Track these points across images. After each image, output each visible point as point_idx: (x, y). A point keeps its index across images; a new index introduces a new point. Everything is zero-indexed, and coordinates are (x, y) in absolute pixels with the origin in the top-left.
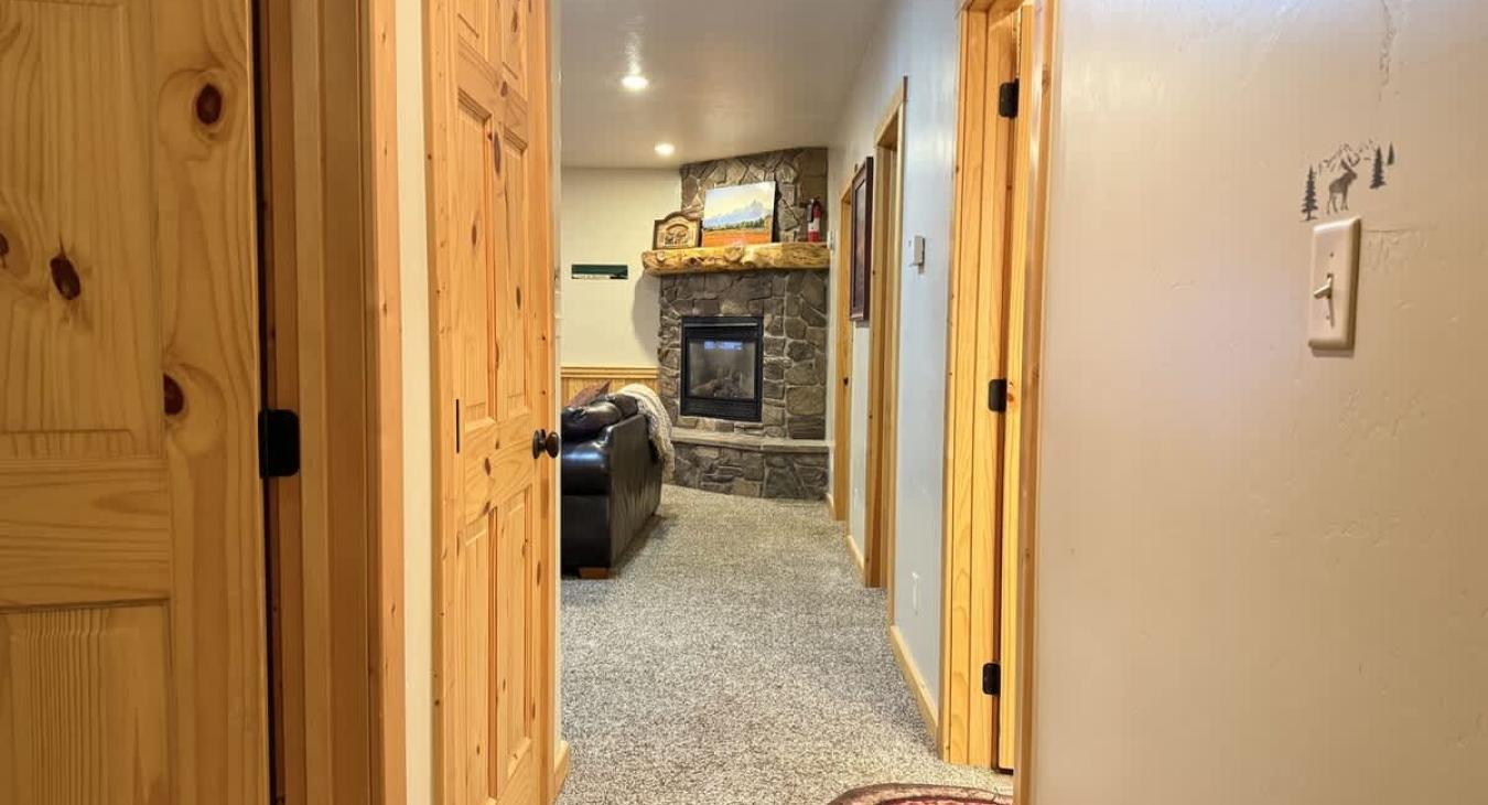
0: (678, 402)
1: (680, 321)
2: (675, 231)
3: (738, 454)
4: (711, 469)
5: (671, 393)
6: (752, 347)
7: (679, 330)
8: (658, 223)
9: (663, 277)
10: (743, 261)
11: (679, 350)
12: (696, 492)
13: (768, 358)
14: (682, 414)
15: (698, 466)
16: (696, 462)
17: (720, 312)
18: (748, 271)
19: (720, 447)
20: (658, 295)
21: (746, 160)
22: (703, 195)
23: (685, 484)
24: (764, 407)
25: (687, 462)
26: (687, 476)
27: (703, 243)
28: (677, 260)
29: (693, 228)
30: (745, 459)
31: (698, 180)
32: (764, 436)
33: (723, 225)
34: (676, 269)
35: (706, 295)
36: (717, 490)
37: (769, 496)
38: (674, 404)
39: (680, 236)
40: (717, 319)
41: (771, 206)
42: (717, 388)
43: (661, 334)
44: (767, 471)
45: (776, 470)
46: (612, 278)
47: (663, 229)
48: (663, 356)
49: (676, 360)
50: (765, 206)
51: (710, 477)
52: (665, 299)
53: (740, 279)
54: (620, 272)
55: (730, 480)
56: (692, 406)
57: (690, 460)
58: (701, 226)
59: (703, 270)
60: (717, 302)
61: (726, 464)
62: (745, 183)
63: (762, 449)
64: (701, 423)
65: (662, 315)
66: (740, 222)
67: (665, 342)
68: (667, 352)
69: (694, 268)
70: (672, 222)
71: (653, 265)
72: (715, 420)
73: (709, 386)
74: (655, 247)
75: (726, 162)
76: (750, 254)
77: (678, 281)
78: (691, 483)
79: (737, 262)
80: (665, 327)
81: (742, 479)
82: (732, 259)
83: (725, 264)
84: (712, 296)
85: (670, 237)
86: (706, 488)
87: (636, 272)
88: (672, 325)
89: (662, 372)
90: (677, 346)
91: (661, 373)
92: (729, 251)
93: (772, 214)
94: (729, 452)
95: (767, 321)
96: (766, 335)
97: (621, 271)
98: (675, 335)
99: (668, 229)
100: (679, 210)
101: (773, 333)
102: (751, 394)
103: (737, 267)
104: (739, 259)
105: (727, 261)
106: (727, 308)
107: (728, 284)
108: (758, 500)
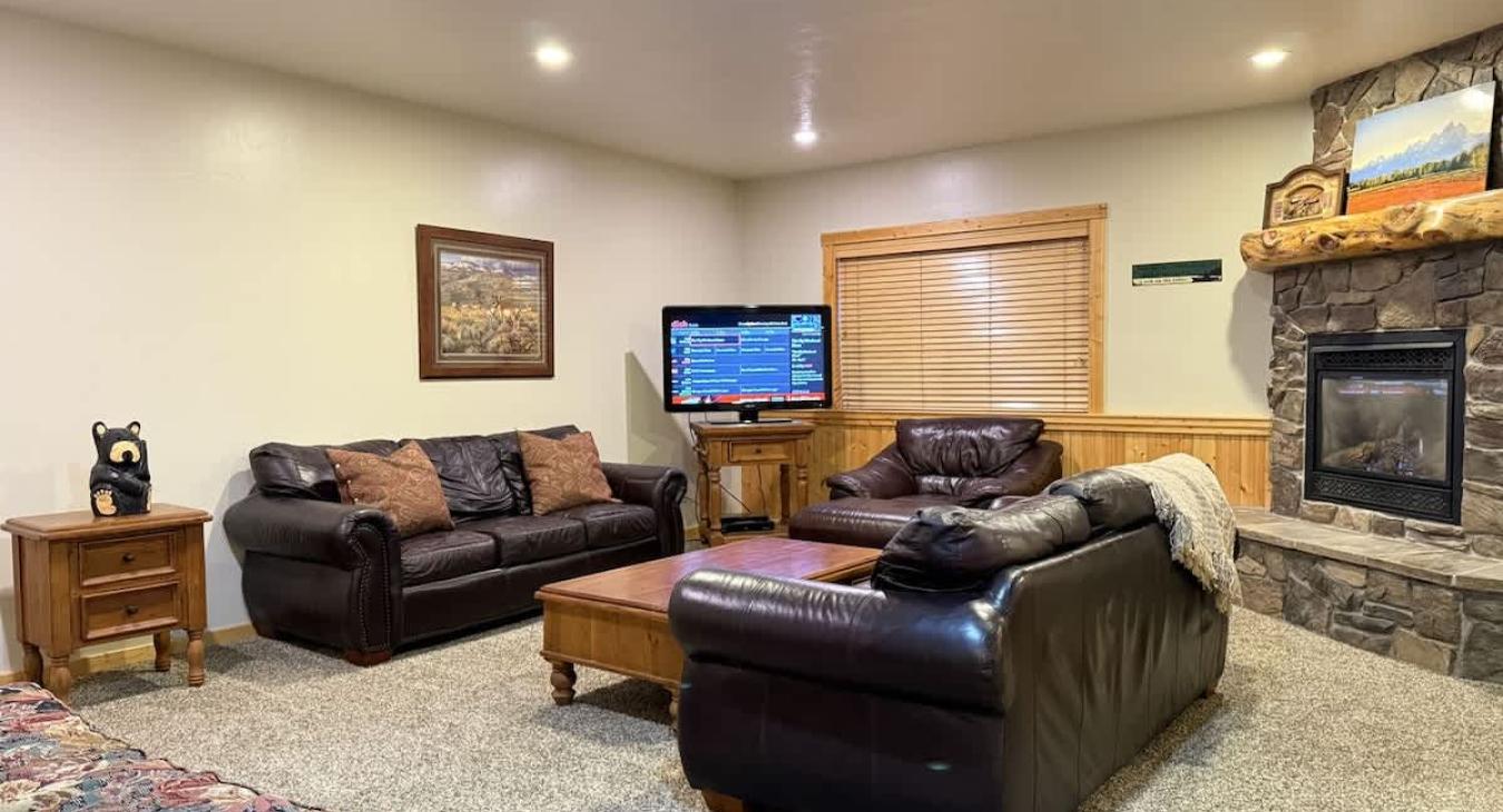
0: (1301, 476)
1: (1306, 342)
2: (1304, 195)
3: (1404, 584)
4: (1352, 604)
5: (1289, 461)
6: (1441, 387)
7: (1302, 358)
8: (1272, 189)
9: (1279, 272)
10: (1421, 231)
11: (1303, 390)
12: (1321, 641)
13: (1475, 407)
14: (1306, 498)
15: (1326, 594)
16: (1323, 587)
17: (1377, 324)
18: (1435, 249)
19: (1370, 568)
20: (1268, 303)
21: (1432, 56)
22: (1351, 134)
23: (1303, 623)
24: (1466, 496)
25: (1306, 584)
26: (1307, 608)
27: (1348, 210)
28: (1298, 240)
29: (1332, 188)
30: (1417, 596)
31: (1343, 109)
32: (1466, 551)
33: (1386, 176)
34: (1295, 256)
35: (1351, 297)
36: (1360, 644)
37: (1472, 675)
38: (1294, 480)
39: (1309, 204)
40: (1371, 338)
41: (1488, 129)
42: (1373, 457)
43: (1273, 364)
44: (1467, 627)
45: (1487, 626)
46: (1195, 280)
47: (1280, 197)
48: (1276, 400)
49: (1297, 408)
50: (1471, 131)
51: (1349, 619)
52: (1280, 309)
53: (1417, 266)
54: (1208, 271)
55: (1389, 630)
56: (1325, 486)
57: (1311, 583)
58: (1346, 183)
59: (1349, 254)
60: (1372, 308)
61: (1382, 599)
62: (1434, 95)
63: (1454, 583)
64: (1342, 515)
65: (1274, 333)
66: (1420, 165)
67: (1279, 377)
68: (1283, 394)
69: (1326, 254)
70: (1295, 184)
71: (1258, 254)
72: (1368, 512)
73: (1358, 452)
74: (1266, 225)
75: (1393, 67)
76: (1436, 215)
77: (1301, 280)
78: (1314, 621)
79: (1410, 233)
80: (1281, 353)
81: (1413, 633)
82: (1400, 229)
83: (1386, 239)
84: (1366, 297)
85: (1292, 208)
86: (1340, 637)
87: (1235, 270)
88: (1294, 350)
89: (1276, 427)
90: (1300, 384)
91: (1274, 429)
92: (1394, 216)
93: (1487, 140)
94: (1385, 578)
95: (1473, 338)
96: (1471, 363)
97: (1213, 268)
98: (1296, 366)
99: (1289, 196)
100: (1309, 161)
101: (1486, 361)
102: (1440, 469)
103: (1408, 243)
104: (1415, 227)
105: (1389, 234)
106: (1392, 317)
107: (1394, 277)
108: (1446, 680)
